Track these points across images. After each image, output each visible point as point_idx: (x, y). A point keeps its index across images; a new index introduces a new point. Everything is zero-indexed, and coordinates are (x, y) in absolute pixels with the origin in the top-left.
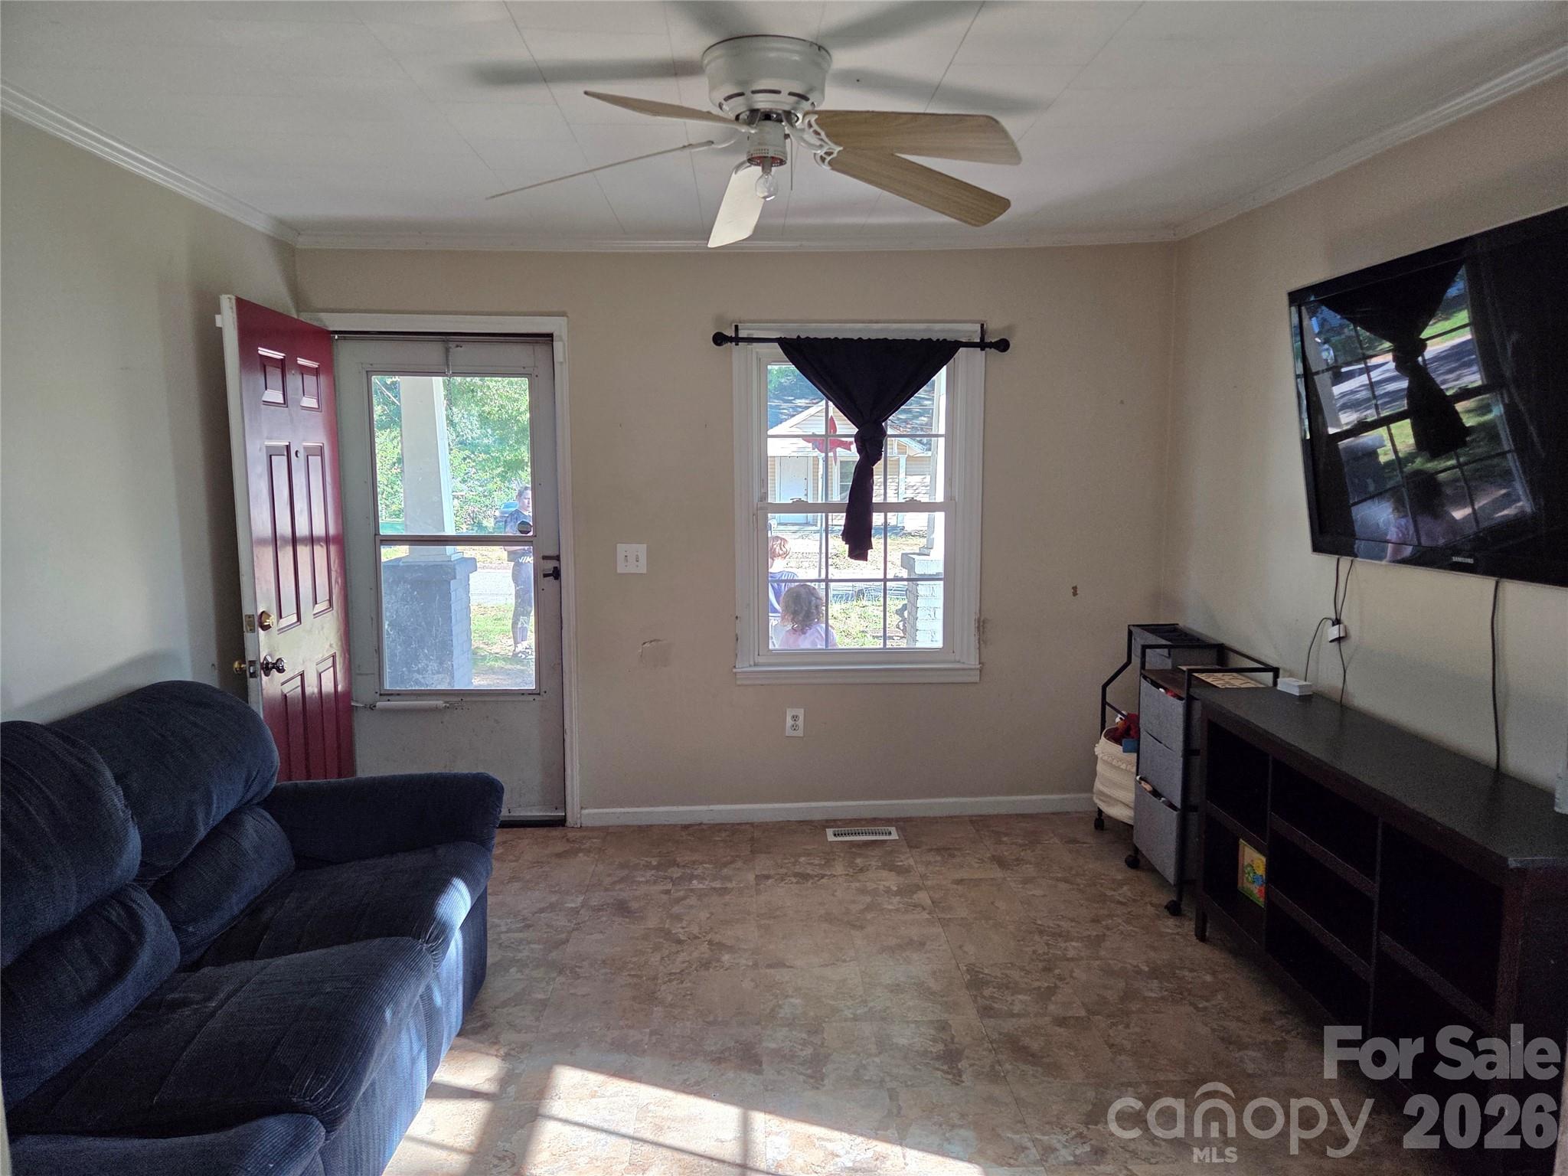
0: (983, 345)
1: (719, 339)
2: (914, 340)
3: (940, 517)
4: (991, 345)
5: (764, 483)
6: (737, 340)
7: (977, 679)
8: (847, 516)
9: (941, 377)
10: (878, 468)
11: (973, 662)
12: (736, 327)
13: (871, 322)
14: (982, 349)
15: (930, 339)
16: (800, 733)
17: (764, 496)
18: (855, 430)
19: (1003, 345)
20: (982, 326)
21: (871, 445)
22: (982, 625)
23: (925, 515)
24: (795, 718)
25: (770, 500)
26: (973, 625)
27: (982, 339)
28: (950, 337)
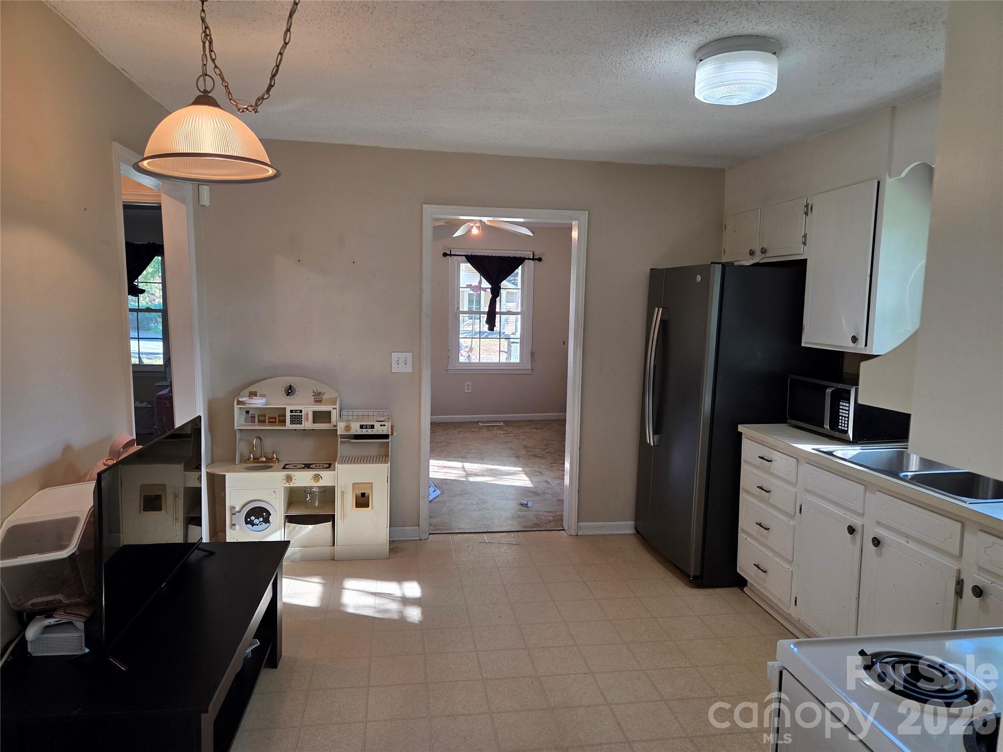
0: (533, 259)
1: (445, 255)
2: (510, 257)
3: (519, 316)
4: (536, 259)
5: (458, 303)
6: (451, 255)
7: (531, 373)
8: (487, 316)
9: (519, 270)
10: (498, 299)
11: (529, 367)
12: (450, 251)
13: (495, 250)
14: (533, 260)
15: (515, 257)
16: (470, 391)
17: (459, 308)
18: (490, 286)
19: (540, 260)
20: (533, 253)
21: (496, 292)
22: (532, 354)
23: (515, 316)
24: (468, 385)
25: (460, 310)
26: (529, 354)
27: (533, 257)
28: (523, 256)
